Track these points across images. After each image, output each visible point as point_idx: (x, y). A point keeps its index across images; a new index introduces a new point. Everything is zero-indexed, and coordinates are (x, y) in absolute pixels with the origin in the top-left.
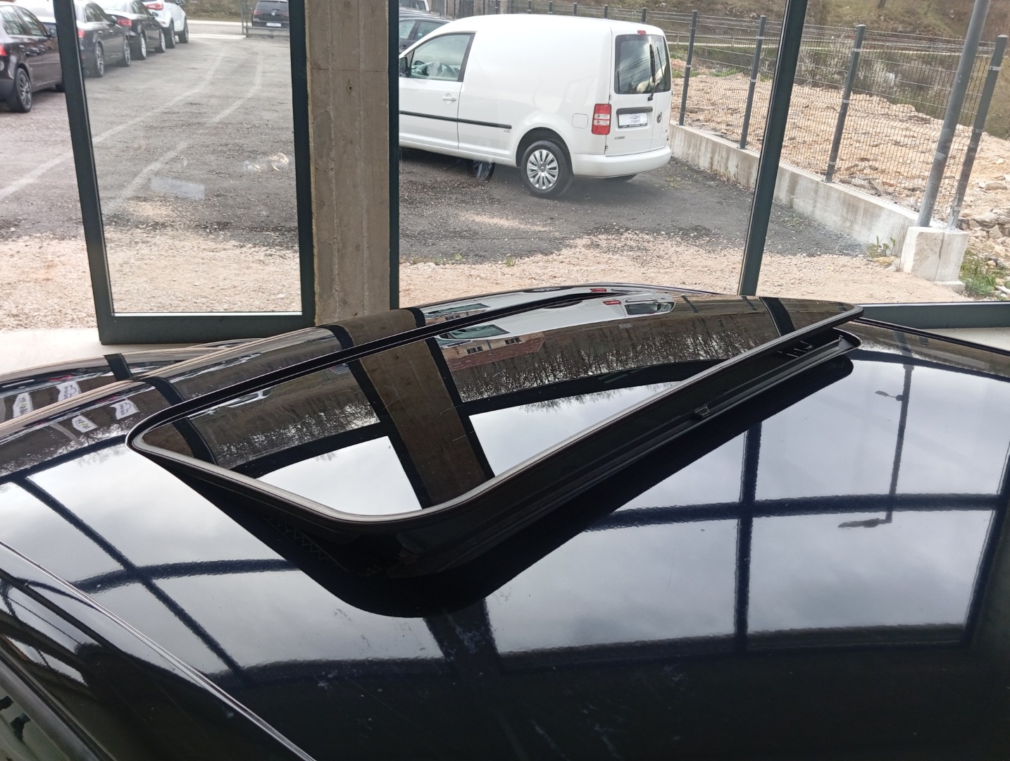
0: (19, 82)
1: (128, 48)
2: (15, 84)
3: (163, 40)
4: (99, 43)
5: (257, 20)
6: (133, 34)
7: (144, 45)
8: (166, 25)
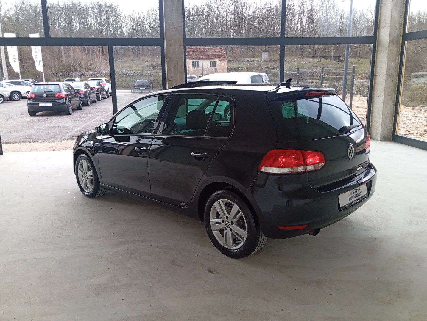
0: (69, 105)
1: (96, 97)
2: (68, 106)
3: (106, 95)
4: (89, 95)
5: (136, 87)
6: (97, 93)
7: (100, 96)
8: (107, 90)
